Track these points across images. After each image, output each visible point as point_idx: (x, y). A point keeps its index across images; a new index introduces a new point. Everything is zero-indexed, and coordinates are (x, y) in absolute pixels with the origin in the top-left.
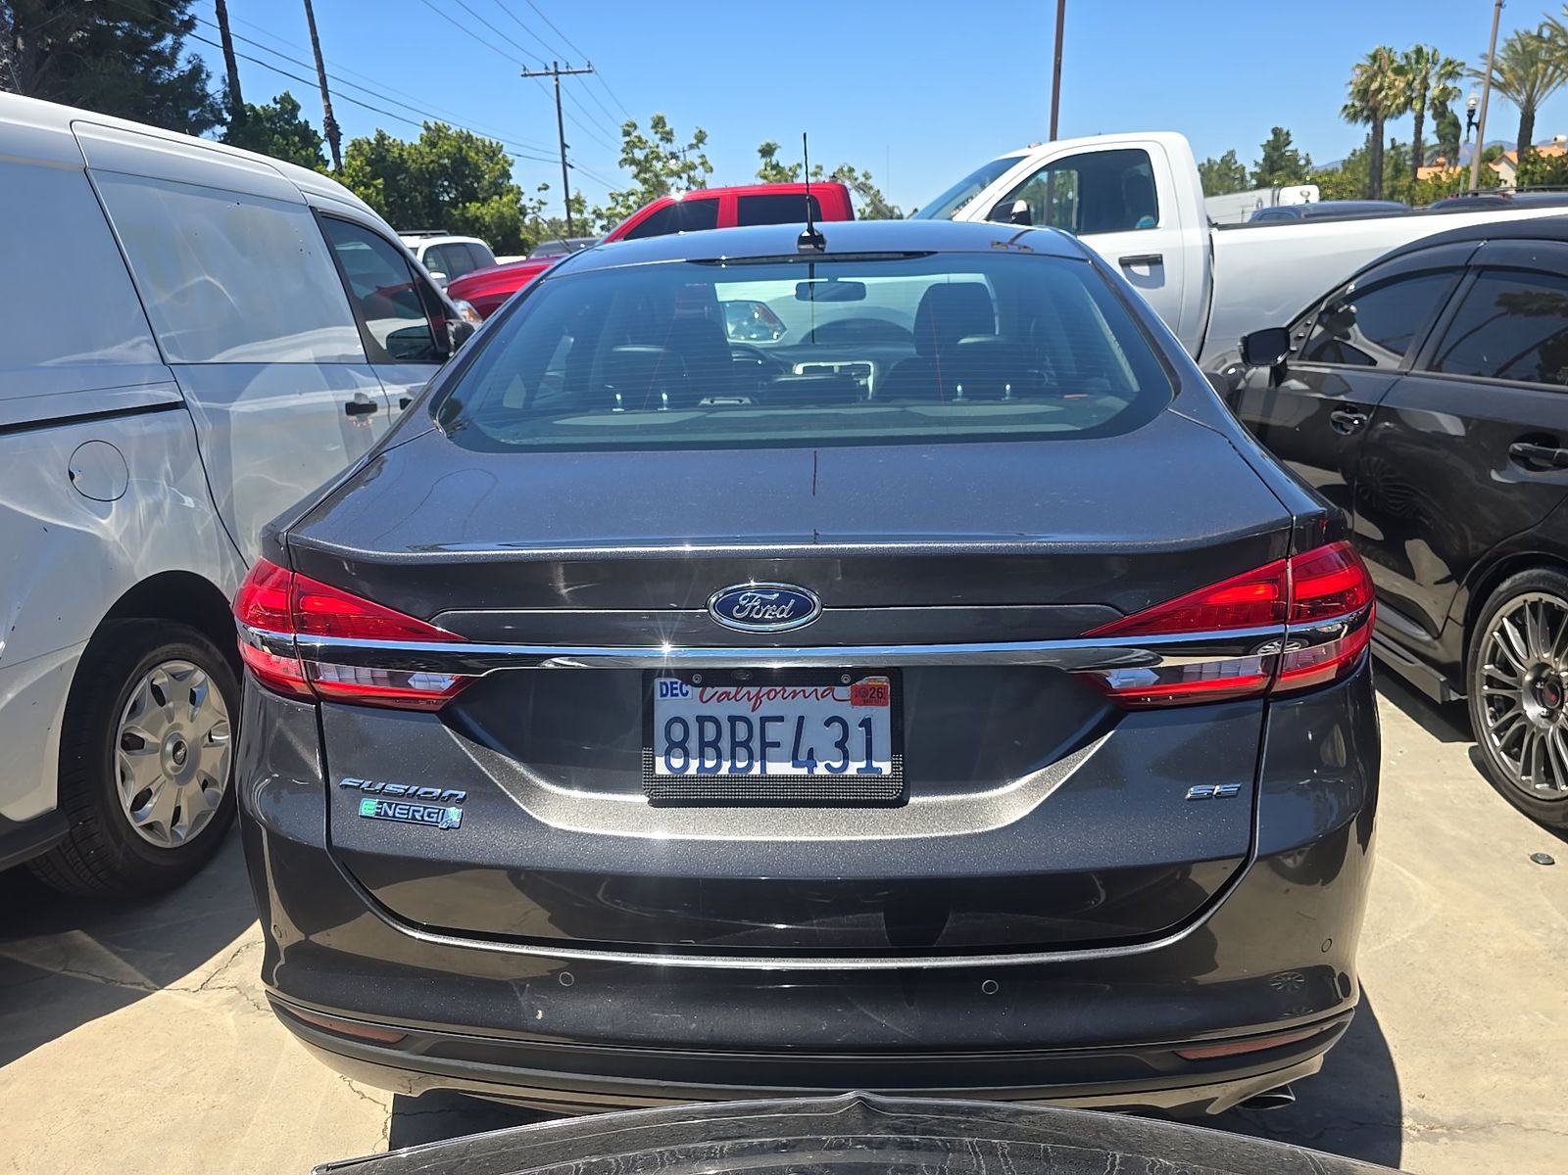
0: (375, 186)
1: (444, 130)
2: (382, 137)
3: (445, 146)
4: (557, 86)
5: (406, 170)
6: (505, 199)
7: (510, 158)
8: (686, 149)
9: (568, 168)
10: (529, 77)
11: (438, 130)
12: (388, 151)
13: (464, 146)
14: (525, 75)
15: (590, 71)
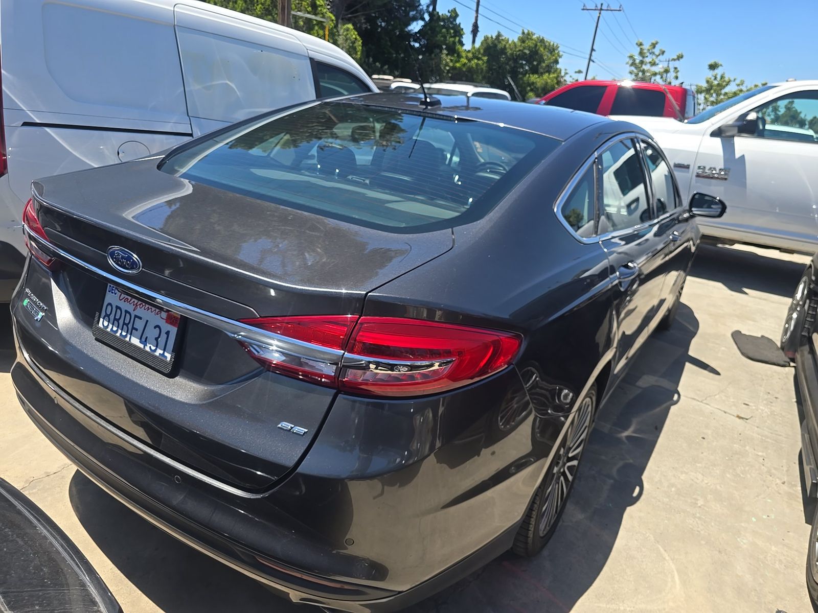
0: (483, 60)
1: (531, 35)
2: (499, 35)
3: (530, 43)
4: (599, 17)
5: (505, 54)
6: (551, 76)
7: (561, 53)
8: (670, 60)
9: (591, 63)
10: (585, 11)
11: (528, 34)
12: (500, 42)
13: (539, 44)
14: (583, 9)
15: (620, 10)
